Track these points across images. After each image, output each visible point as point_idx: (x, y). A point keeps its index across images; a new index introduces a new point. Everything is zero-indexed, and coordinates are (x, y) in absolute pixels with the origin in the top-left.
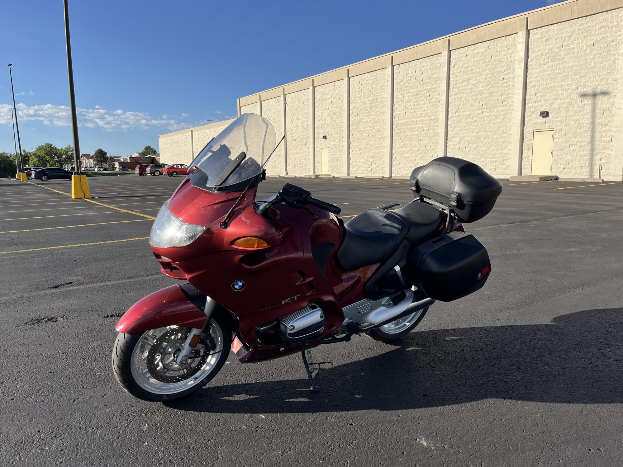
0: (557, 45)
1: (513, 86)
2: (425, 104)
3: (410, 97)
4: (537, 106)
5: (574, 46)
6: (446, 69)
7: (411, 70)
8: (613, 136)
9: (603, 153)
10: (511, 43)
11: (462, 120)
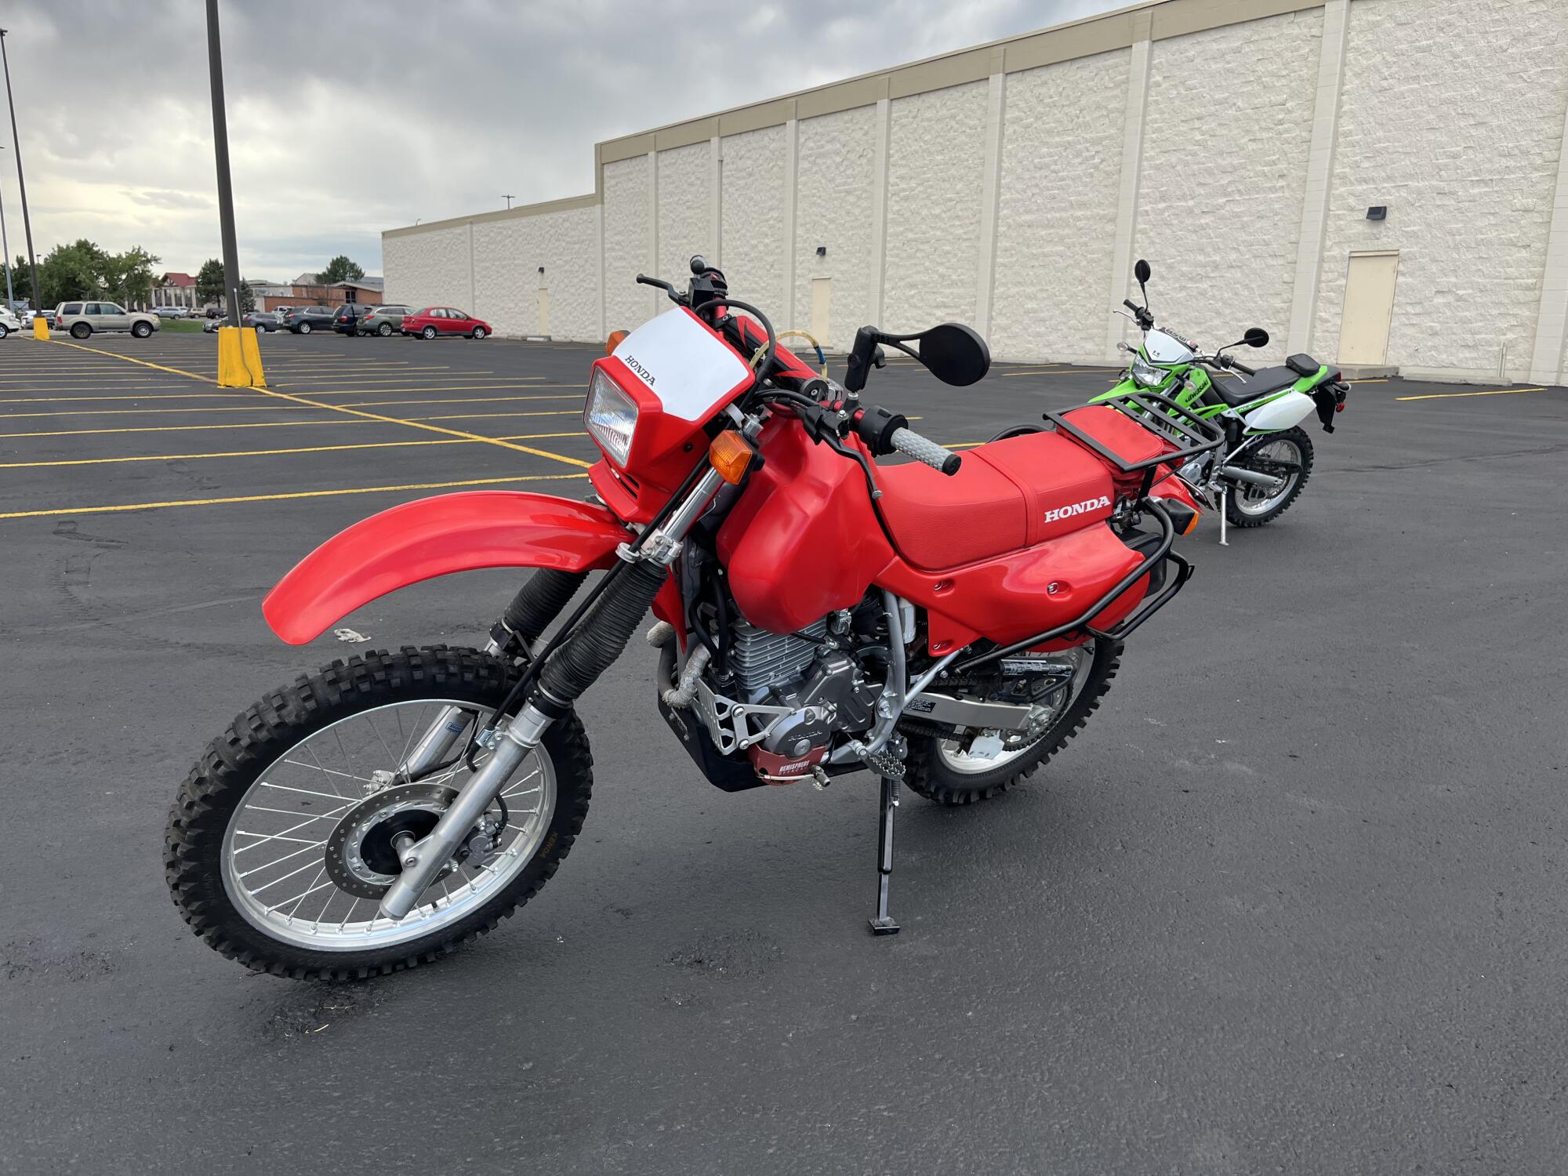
1: (1307, 141)
2: (1082, 176)
3: (1046, 157)
4: (1363, 193)
7: (1052, 87)
8: (1543, 277)
9: (1515, 316)
10: (1305, 31)
11: (1175, 222)
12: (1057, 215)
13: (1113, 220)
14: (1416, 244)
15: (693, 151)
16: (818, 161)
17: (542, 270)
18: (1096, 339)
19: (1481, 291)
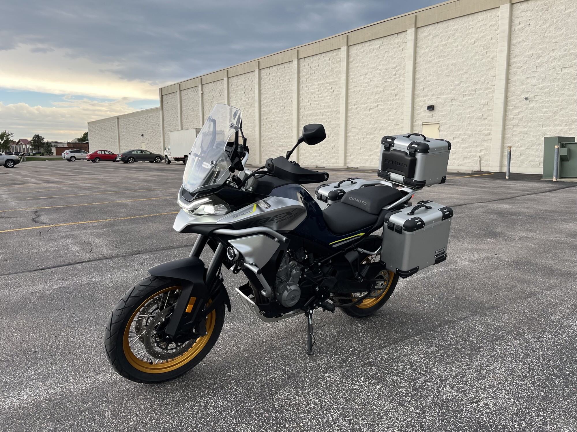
0: (442, 43)
1: (404, 82)
2: (327, 96)
3: (314, 89)
4: (425, 100)
5: (457, 44)
6: (345, 64)
7: (315, 63)
8: (491, 130)
9: (483, 145)
10: (401, 40)
11: (361, 112)
12: (319, 111)
13: (339, 112)
14: (445, 119)
15: (193, 89)
16: (236, 93)
17: (143, 135)
18: (336, 158)
19: (470, 136)
